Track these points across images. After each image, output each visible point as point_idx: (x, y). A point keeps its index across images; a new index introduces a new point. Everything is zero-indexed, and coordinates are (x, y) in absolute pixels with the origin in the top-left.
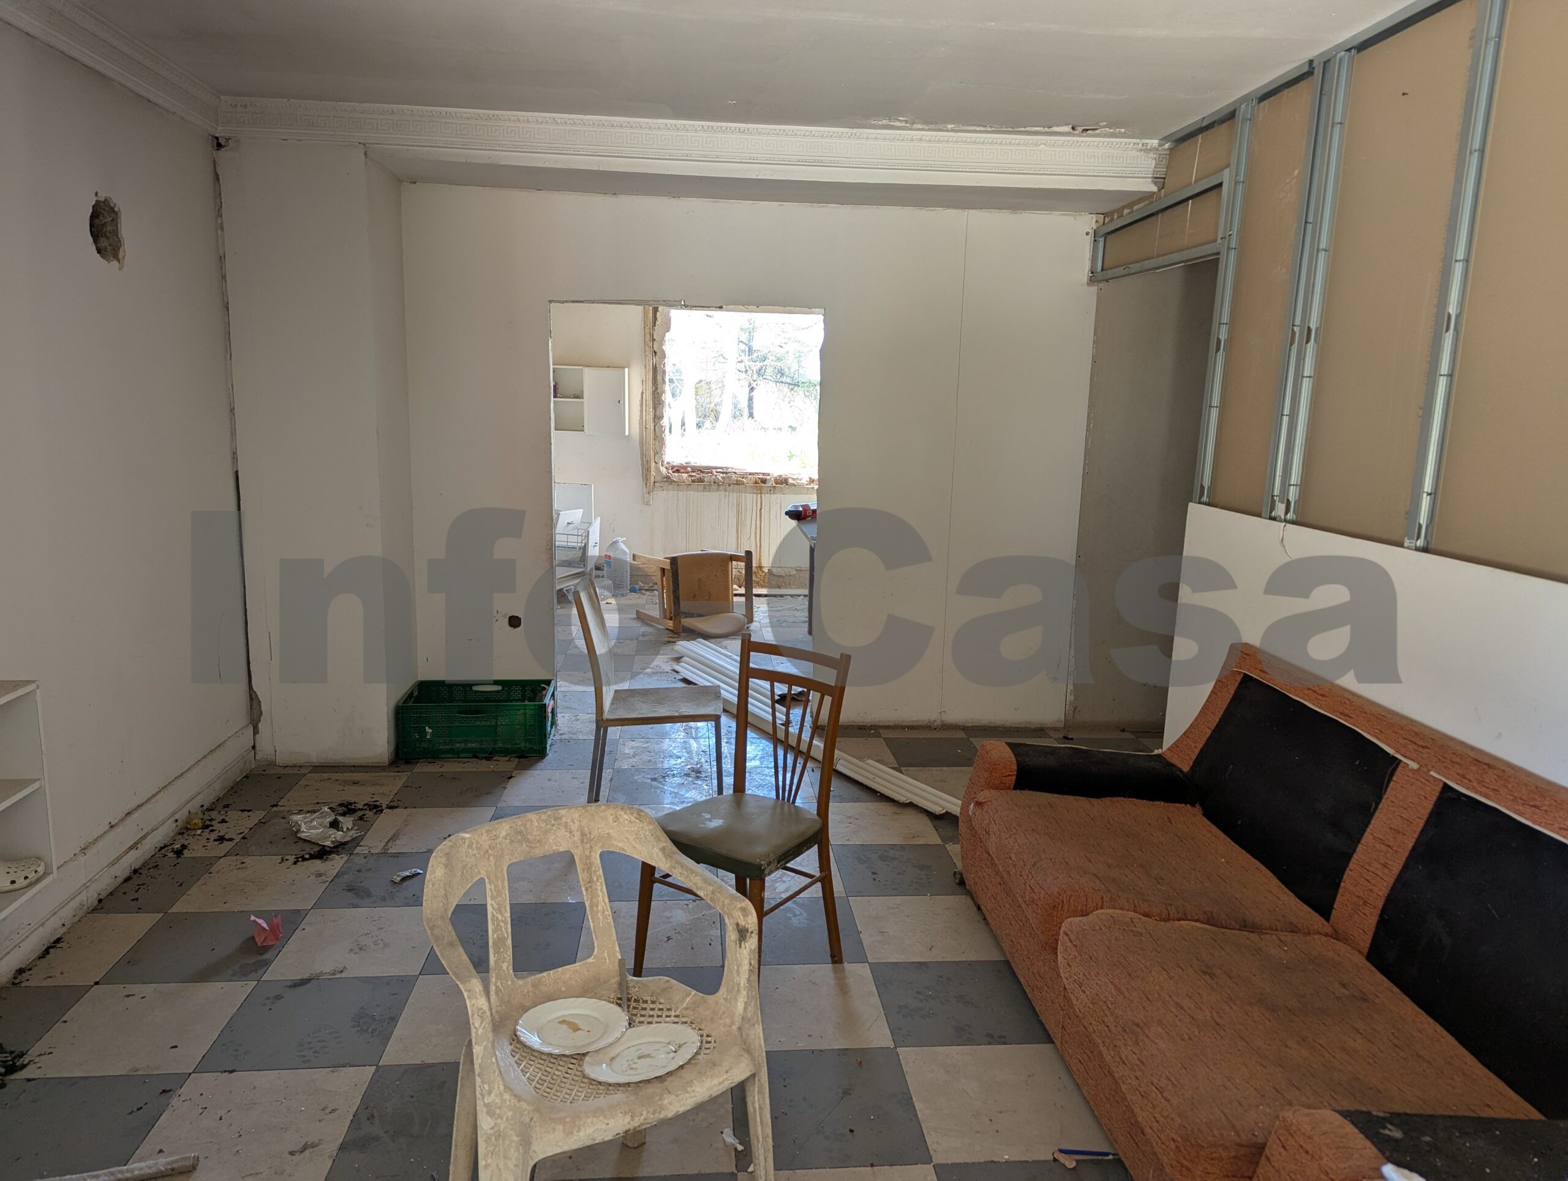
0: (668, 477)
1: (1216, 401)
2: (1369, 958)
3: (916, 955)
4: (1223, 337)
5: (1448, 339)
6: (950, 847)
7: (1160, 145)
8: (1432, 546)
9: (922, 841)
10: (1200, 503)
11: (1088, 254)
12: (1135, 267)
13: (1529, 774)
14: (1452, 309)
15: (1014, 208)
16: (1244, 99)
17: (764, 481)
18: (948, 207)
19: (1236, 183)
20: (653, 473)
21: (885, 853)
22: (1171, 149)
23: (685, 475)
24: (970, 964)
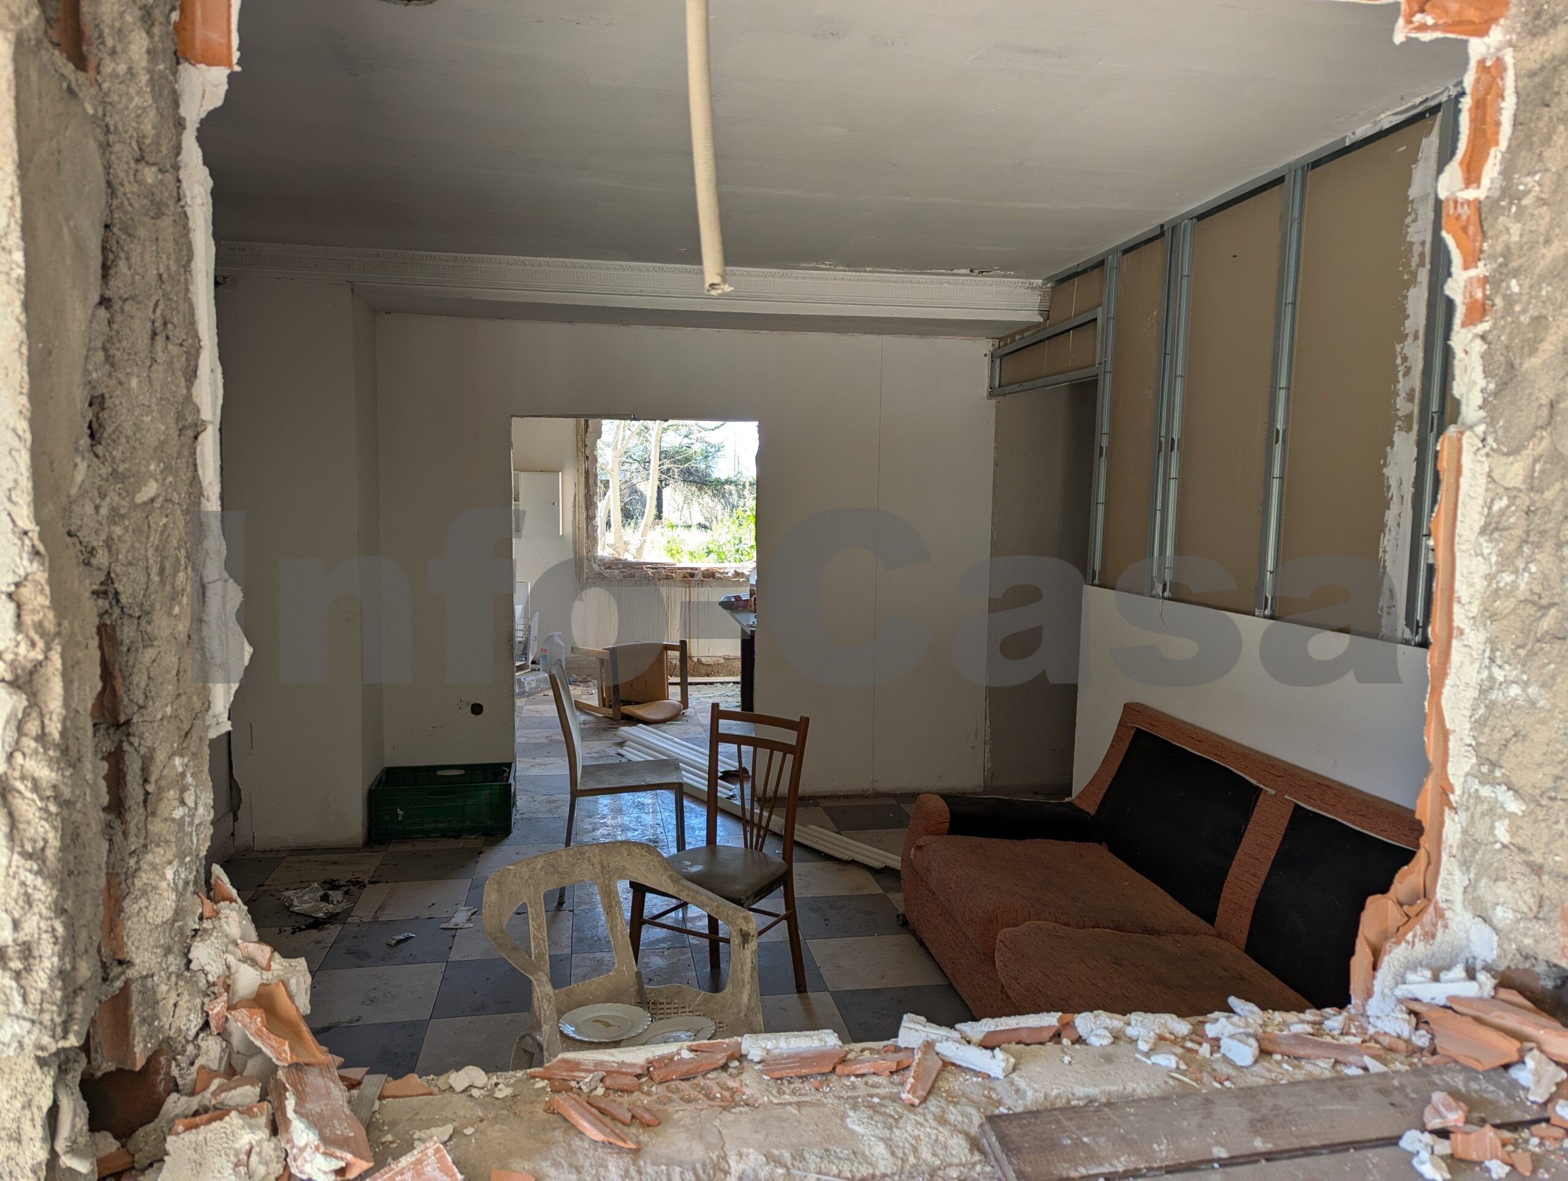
0: (600, 574)
1: (1101, 498)
2: (1246, 951)
3: (871, 983)
4: (1105, 444)
5: (1278, 449)
6: (891, 895)
7: (1044, 284)
8: (1277, 614)
9: (866, 892)
10: (1093, 585)
11: (986, 373)
12: (1028, 385)
13: (1358, 791)
14: (1280, 426)
15: (922, 334)
16: (1112, 251)
17: (692, 575)
18: (865, 333)
19: (1108, 318)
20: (586, 570)
21: (834, 903)
22: (1052, 288)
23: (617, 572)
24: (917, 988)
